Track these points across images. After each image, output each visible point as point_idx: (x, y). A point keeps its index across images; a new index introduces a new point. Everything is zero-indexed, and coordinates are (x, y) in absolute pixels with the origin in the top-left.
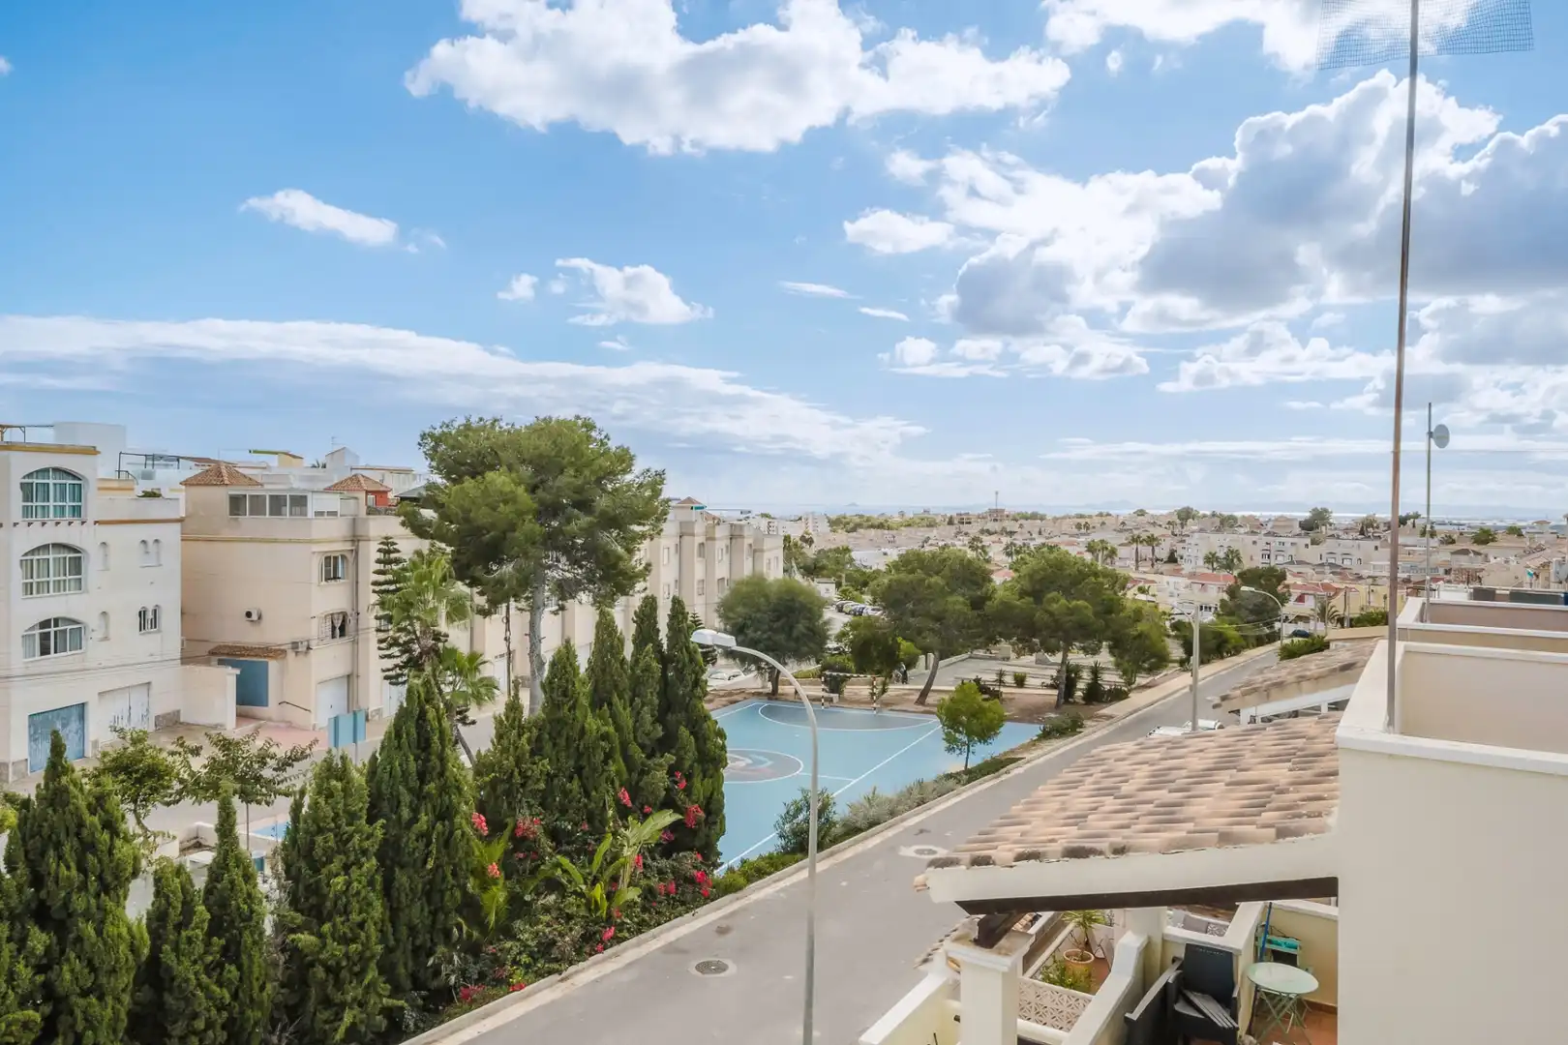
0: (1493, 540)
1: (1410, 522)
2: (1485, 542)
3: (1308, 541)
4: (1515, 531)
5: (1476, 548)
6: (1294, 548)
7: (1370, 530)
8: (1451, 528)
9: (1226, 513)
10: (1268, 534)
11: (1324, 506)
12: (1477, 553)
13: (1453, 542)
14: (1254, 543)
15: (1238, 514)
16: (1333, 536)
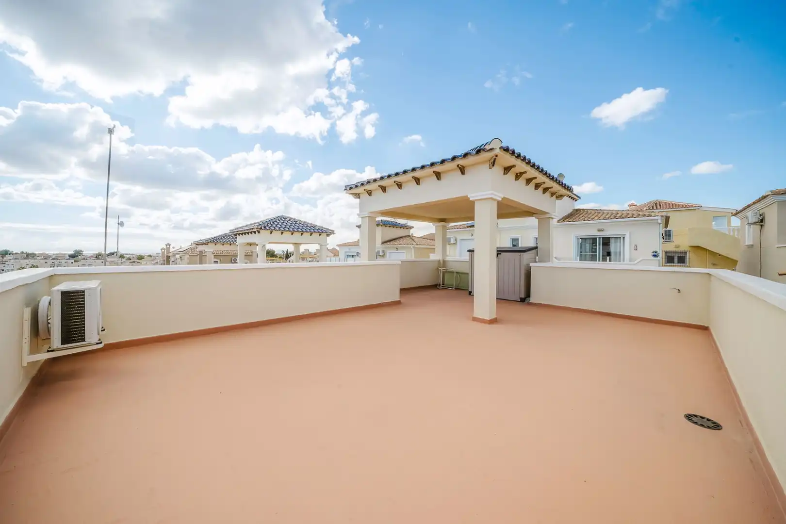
0: (143, 258)
1: (115, 254)
2: (141, 259)
3: (73, 261)
4: (150, 256)
5: (138, 261)
6: (66, 264)
7: (100, 257)
8: (129, 256)
9: (30, 252)
10: (53, 259)
11: (80, 249)
12: (138, 262)
13: (131, 259)
14: (46, 262)
15: (37, 253)
16: (84, 259)
